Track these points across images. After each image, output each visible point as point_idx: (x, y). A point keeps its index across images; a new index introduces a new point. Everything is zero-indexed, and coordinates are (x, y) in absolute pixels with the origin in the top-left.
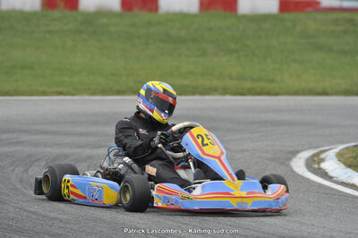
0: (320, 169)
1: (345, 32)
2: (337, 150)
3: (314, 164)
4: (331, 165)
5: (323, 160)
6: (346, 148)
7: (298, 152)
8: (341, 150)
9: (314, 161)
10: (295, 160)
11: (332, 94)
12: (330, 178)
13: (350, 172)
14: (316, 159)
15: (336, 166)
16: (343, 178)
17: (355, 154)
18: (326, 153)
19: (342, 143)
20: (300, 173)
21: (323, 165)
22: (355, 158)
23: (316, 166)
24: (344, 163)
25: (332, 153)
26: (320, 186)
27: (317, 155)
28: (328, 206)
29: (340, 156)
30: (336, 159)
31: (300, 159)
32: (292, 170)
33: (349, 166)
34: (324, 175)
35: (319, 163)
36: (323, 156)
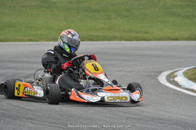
0: (174, 81)
1: (187, 5)
2: (183, 71)
3: (171, 78)
4: (181, 79)
5: (176, 76)
6: (189, 70)
7: (162, 72)
8: (186, 71)
9: (171, 77)
10: (160, 76)
11: (180, 40)
12: (180, 86)
13: (191, 82)
14: (172, 75)
15: (183, 79)
16: (187, 86)
17: (193, 73)
18: (177, 72)
19: (186, 67)
20: (163, 84)
21: (176, 79)
22: (193, 75)
23: (172, 80)
24: (188, 78)
25: (180, 73)
26: (175, 90)
27: (173, 73)
28: (179, 102)
29: (185, 74)
30: (183, 76)
31: (163, 75)
32: (159, 82)
33: (190, 79)
34: (177, 84)
35: (173, 78)
36: (175, 74)
